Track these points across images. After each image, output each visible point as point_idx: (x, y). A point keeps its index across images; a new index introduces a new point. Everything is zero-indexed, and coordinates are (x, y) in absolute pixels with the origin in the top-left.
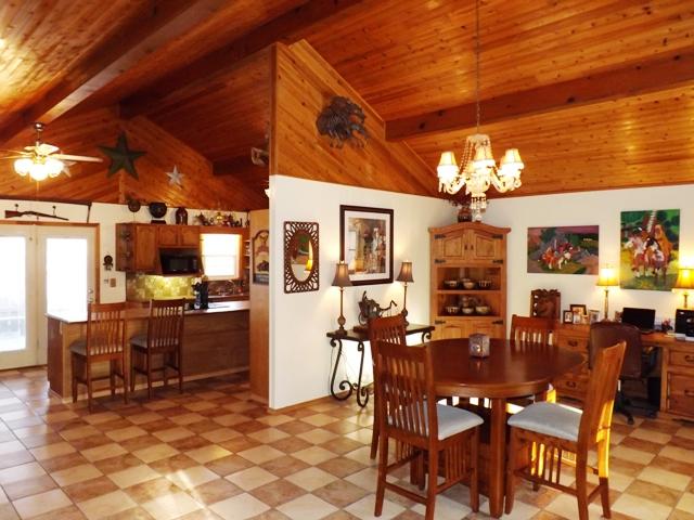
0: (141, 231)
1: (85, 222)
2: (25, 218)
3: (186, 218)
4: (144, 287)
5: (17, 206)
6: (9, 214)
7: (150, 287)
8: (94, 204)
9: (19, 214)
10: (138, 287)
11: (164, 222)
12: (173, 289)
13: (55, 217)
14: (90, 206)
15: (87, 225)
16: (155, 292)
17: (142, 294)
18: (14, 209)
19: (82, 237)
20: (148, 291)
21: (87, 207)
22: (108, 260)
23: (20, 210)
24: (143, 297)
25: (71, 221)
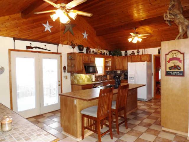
0: (78, 56)
1: (56, 52)
2: (34, 50)
3: (90, 51)
4: (77, 79)
5: (31, 44)
6: (28, 47)
7: (79, 79)
8: (59, 44)
9: (32, 48)
10: (75, 79)
11: (83, 53)
12: (85, 79)
13: (46, 50)
14: (58, 45)
15: (57, 53)
16: (80, 81)
17: (76, 82)
18: (30, 45)
19: (55, 58)
20: (78, 81)
21: (57, 46)
22: (65, 68)
23: (32, 46)
24: (76, 83)
25: (52, 51)
